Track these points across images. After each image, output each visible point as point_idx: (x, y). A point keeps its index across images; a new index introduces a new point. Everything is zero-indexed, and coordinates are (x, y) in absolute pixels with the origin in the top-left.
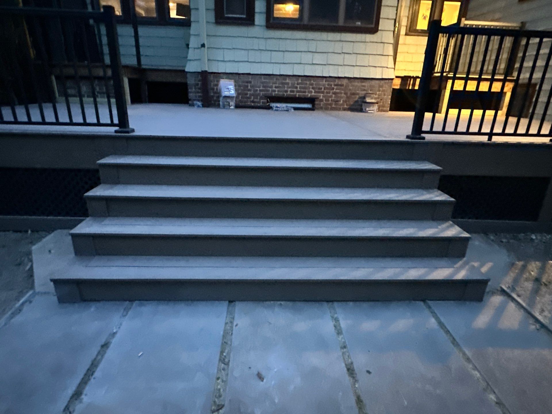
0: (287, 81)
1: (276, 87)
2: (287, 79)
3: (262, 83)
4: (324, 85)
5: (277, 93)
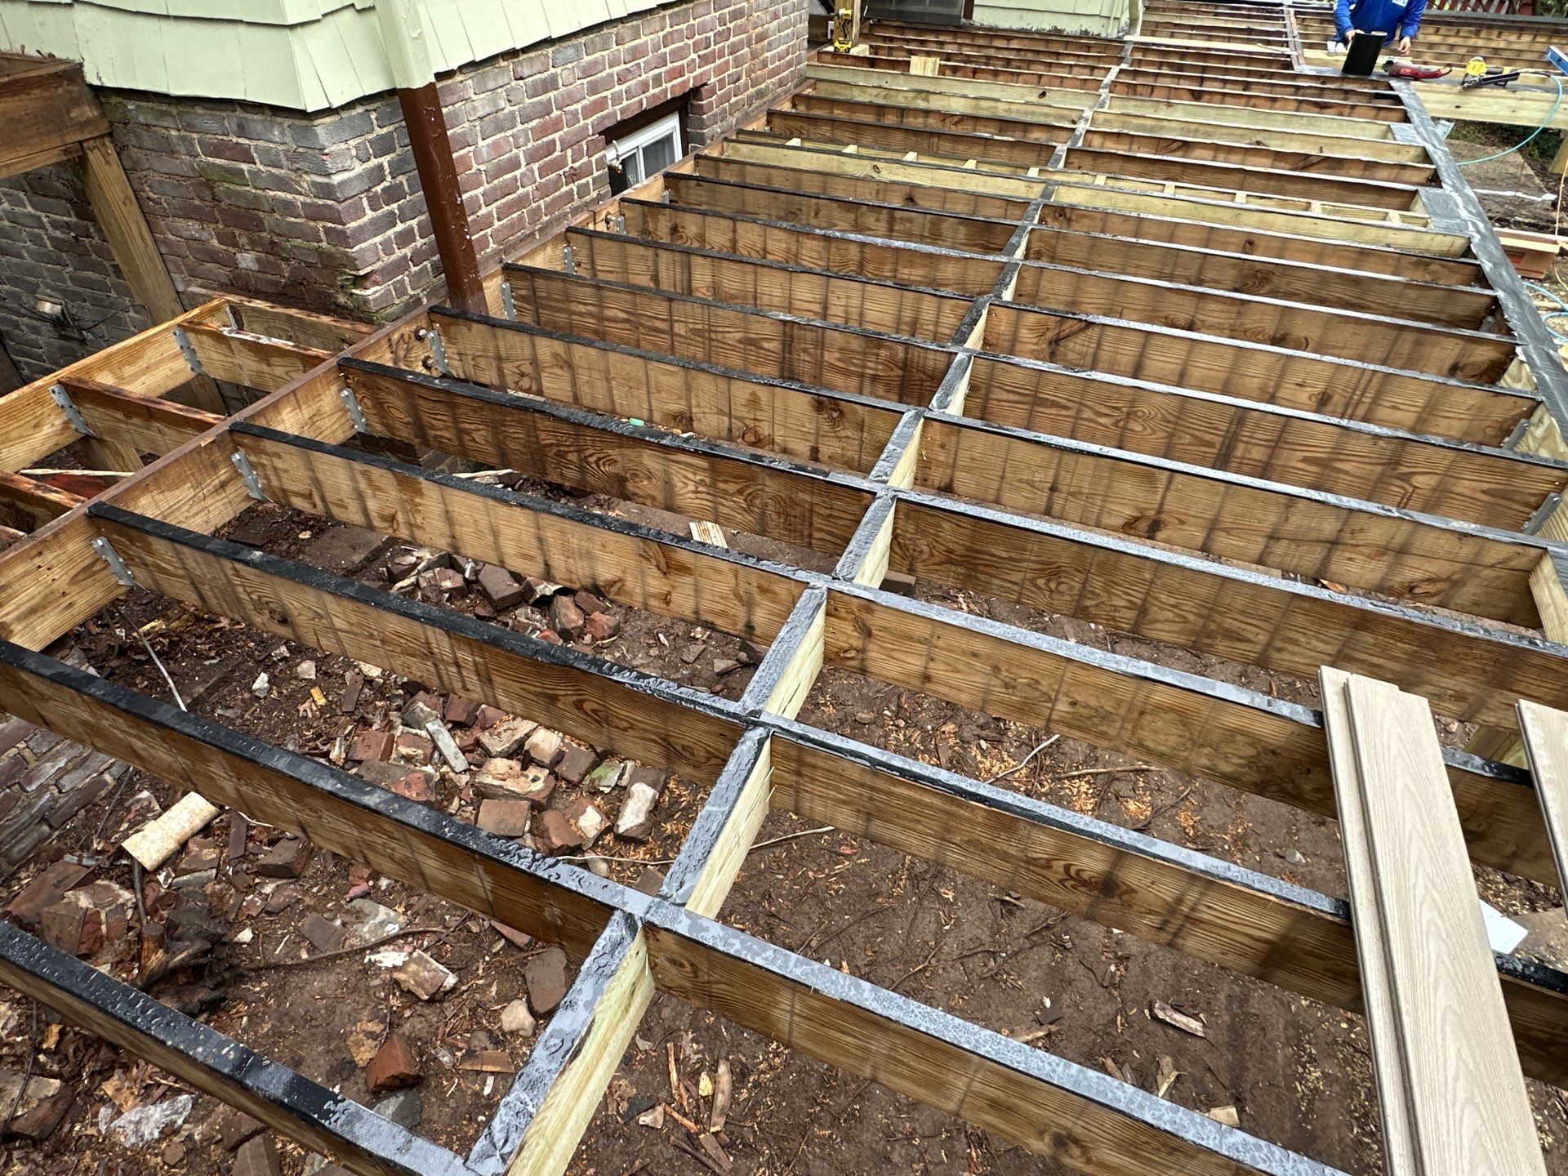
0: (643, 39)
1: (619, 80)
3: (587, 72)
5: (625, 103)
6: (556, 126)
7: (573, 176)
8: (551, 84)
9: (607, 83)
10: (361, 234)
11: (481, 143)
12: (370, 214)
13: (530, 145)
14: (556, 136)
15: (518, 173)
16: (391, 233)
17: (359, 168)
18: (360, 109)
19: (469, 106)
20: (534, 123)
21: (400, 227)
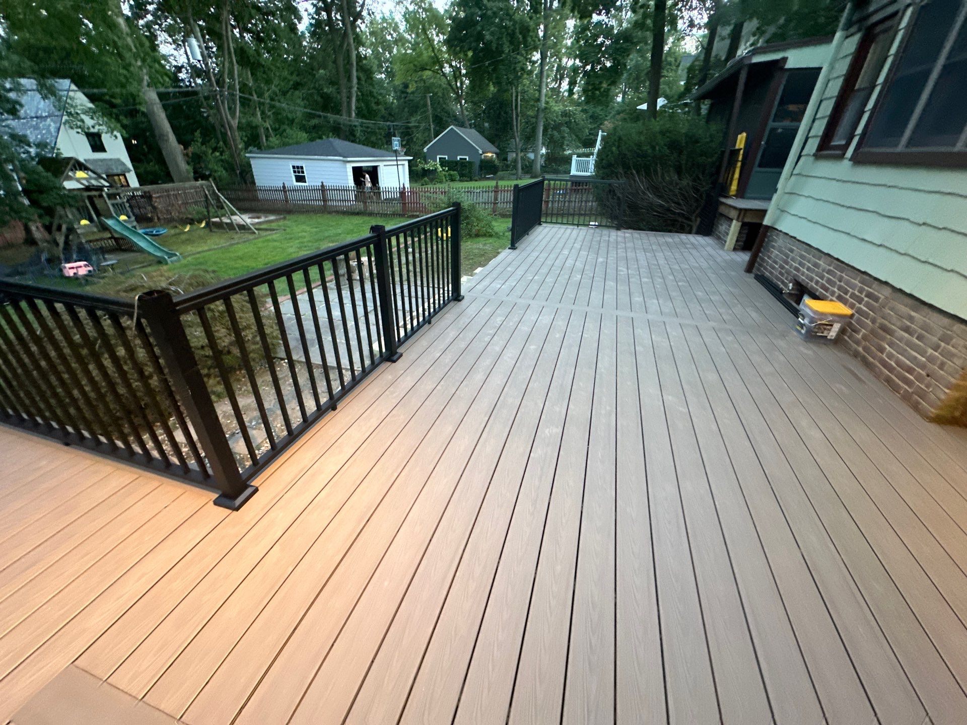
0: (821, 263)
1: (808, 269)
2: (822, 259)
4: (853, 287)
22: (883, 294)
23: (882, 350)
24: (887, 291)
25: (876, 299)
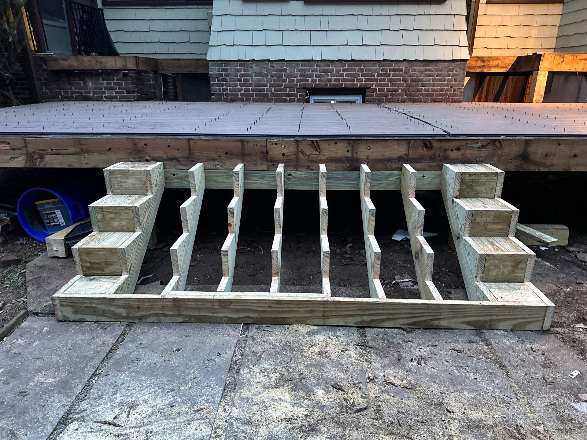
1: (316, 76)
2: (331, 65)
3: (301, 71)
4: (377, 71)
5: (318, 83)
6: (285, 81)
7: (288, 95)
8: (285, 71)
9: (311, 76)
10: (214, 85)
11: (254, 77)
12: (217, 82)
13: (272, 83)
14: (283, 83)
15: (266, 88)
16: (221, 87)
17: (217, 73)
18: (220, 62)
19: (252, 69)
20: (275, 78)
21: (224, 87)
22: (403, 66)
23: (420, 90)
24: (405, 64)
25: (401, 70)
